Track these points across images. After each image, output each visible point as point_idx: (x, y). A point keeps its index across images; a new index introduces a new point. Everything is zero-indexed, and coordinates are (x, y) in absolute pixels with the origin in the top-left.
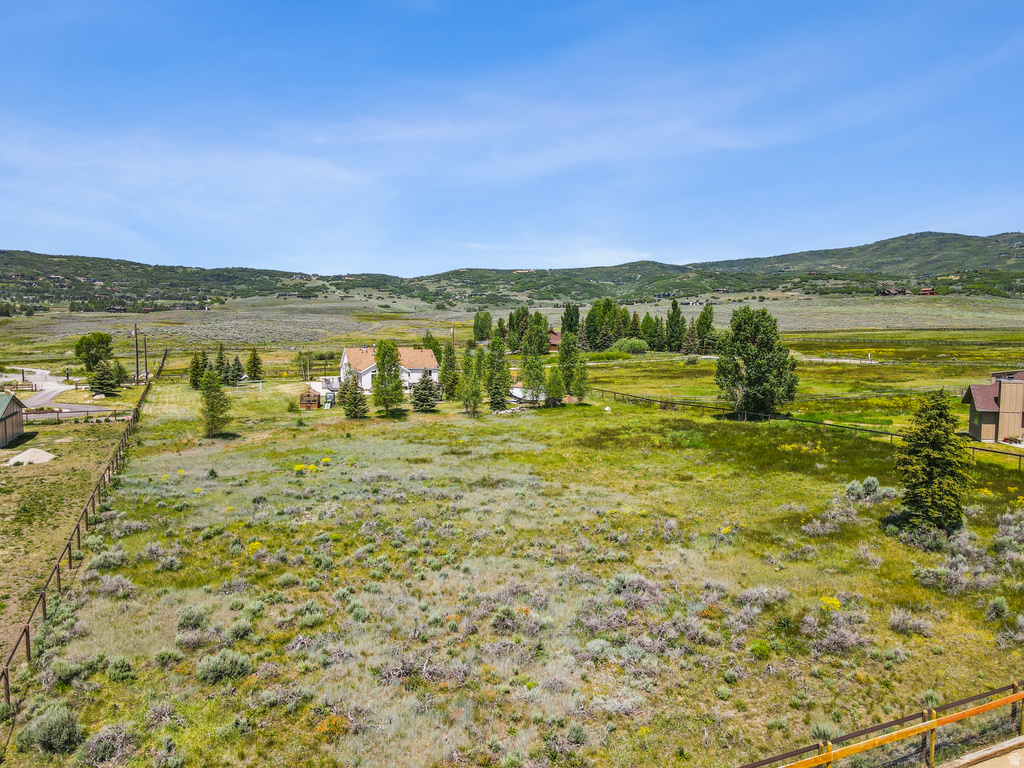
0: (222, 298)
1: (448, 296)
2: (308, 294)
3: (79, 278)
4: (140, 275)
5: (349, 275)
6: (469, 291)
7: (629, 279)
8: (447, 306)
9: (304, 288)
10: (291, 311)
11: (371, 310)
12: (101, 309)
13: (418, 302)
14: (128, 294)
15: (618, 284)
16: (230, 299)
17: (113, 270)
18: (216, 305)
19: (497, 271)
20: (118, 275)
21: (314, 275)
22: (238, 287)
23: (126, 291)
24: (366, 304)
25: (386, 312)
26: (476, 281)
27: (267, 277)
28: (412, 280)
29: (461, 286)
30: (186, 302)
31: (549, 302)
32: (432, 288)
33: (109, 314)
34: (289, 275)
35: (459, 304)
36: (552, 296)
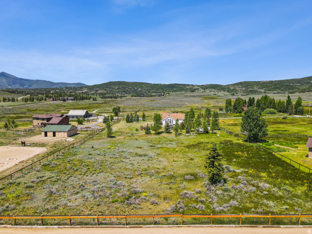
0: (169, 92)
1: (237, 90)
2: (193, 91)
3: (135, 88)
4: (150, 87)
5: (206, 85)
6: (244, 89)
7: (307, 83)
8: (235, 94)
9: (192, 89)
10: (186, 96)
11: (210, 96)
12: (138, 96)
13: (226, 93)
14: (146, 92)
15: (302, 84)
16: (171, 93)
17: (143, 85)
18: (167, 94)
19: (255, 82)
20: (144, 87)
21: (196, 85)
22: (174, 89)
23: (146, 91)
24: (209, 94)
25: (215, 96)
26: (248, 86)
27: (182, 86)
28: (226, 86)
29: (242, 87)
30: (160, 94)
31: (272, 92)
32: (232, 88)
33: (140, 98)
34: (189, 85)
35: (239, 93)
36: (273, 90)
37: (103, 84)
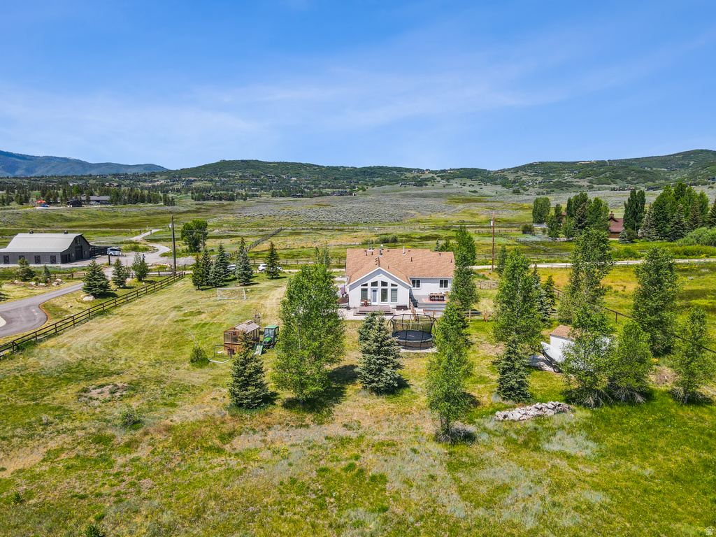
0: (365, 187)
1: (523, 183)
2: (421, 183)
3: (283, 176)
4: (317, 173)
5: (451, 170)
6: (540, 179)
7: (683, 166)
8: (521, 191)
9: (419, 179)
10: (406, 196)
11: (463, 194)
12: (288, 195)
13: (499, 188)
14: (309, 186)
15: (671, 170)
16: (370, 188)
17: (303, 170)
18: (361, 192)
19: (564, 163)
20: (305, 173)
21: (427, 170)
22: (376, 180)
23: (308, 184)
24: (460, 190)
25: (475, 196)
26: (549, 173)
27: (395, 172)
28: (497, 172)
29: (534, 176)
30: (342, 190)
31: (607, 186)
32: (511, 177)
33: (293, 199)
34: (410, 170)
35: (531, 189)
36: (609, 181)
37: (205, 166)
